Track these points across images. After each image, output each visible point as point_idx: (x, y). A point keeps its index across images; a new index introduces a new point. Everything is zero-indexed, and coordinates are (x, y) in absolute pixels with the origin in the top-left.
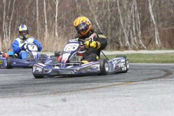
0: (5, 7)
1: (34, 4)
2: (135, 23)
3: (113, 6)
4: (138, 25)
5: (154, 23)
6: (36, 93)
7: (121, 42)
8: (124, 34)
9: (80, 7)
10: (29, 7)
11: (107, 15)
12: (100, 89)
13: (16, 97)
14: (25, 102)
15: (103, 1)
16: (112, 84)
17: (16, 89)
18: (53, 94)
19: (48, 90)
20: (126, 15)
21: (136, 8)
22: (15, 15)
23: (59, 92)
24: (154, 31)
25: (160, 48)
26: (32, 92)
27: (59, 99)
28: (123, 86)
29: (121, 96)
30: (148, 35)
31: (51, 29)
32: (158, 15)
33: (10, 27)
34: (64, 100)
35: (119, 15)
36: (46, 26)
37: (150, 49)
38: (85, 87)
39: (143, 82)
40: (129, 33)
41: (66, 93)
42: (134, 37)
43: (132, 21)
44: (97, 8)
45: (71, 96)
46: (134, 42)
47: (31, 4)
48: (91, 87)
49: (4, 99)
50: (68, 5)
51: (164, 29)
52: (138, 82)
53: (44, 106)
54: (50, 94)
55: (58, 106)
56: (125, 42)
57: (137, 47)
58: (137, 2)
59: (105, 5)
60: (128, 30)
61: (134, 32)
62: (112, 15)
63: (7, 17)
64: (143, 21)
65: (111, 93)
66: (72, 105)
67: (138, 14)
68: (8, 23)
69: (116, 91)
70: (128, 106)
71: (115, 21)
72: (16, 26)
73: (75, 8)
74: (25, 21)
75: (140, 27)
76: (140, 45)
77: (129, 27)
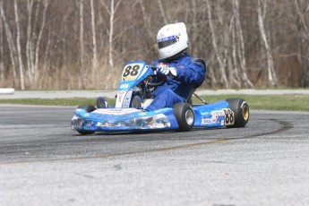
1: (76, 14)
2: (237, 46)
3: (201, 18)
4: (241, 49)
5: (267, 46)
6: (75, 156)
7: (213, 76)
8: (218, 63)
9: (149, 20)
10: (69, 19)
11: (191, 32)
12: (176, 151)
13: (42, 161)
14: (55, 170)
15: (185, 11)
16: (196, 142)
17: (42, 148)
18: (100, 157)
19: (93, 151)
20: (222, 33)
21: (238, 22)
22: (46, 32)
23: (110, 154)
24: (266, 59)
25: (276, 87)
26: (68, 154)
27: (110, 165)
28: (213, 145)
29: (209, 162)
30: (257, 66)
31: (102, 54)
32: (274, 34)
33: (37, 50)
34: (118, 167)
35: (211, 34)
36: (95, 50)
37: (259, 88)
38: (152, 147)
39: (245, 140)
40: (227, 62)
41: (121, 157)
42: (234, 68)
43: (231, 43)
45: (129, 161)
46: (234, 75)
47: (72, 14)
48: (162, 146)
49: (23, 164)
50: (130, 17)
51: (281, 55)
52: (236, 140)
53: (85, 176)
54: (97, 157)
55: (107, 176)
56: (220, 76)
57: (239, 84)
58: (240, 12)
59: (189, 17)
60: (224, 57)
61: (235, 60)
62: (200, 33)
63: (34, 34)
64: (249, 44)
65: (193, 157)
66: (130, 175)
67: (241, 32)
68: (35, 44)
69: (201, 153)
70: (220, 177)
71: (205, 43)
72: (47, 49)
73: (141, 22)
74: (61, 42)
75: (243, 52)
76: (243, 82)
77: (226, 52)
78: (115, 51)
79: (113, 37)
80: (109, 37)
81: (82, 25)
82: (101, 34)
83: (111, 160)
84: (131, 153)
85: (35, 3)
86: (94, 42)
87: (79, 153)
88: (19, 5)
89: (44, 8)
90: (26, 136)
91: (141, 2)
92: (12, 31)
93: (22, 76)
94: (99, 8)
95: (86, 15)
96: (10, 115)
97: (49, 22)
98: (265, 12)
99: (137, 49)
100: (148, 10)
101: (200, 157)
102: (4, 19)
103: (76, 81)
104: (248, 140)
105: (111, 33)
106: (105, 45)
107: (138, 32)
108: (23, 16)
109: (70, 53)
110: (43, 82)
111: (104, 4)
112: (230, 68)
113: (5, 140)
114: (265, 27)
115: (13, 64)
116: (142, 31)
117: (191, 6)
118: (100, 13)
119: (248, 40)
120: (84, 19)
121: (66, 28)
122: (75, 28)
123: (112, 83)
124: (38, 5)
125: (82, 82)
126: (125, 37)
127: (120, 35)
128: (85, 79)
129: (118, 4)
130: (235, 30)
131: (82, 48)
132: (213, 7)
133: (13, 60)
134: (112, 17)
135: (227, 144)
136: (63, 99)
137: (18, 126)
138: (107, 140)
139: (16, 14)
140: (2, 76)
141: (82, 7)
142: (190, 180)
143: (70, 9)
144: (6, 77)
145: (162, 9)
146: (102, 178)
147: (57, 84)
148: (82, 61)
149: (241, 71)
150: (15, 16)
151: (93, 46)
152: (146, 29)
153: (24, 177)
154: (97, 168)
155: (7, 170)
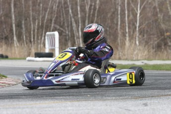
78: (140, 36)
79: (139, 27)
80: (136, 27)
81: (119, 19)
82: (131, 26)
83: (141, 100)
84: (153, 97)
85: (91, 5)
86: (127, 30)
87: (121, 96)
88: (81, 8)
89: (96, 8)
91: (157, 6)
92: (76, 23)
94: (130, 9)
95: (123, 13)
97: (99, 17)
99: (153, 34)
100: (161, 11)
102: (72, 15)
105: (138, 25)
106: (134, 32)
107: (154, 25)
108: (83, 14)
111: (133, 6)
115: (77, 43)
116: (157, 24)
118: (131, 12)
120: (121, 16)
121: (109, 21)
122: (115, 22)
123: (138, 55)
124: (93, 7)
125: (119, 55)
126: (146, 27)
127: (143, 26)
128: (121, 53)
129: (142, 7)
133: (76, 41)
134: (138, 15)
138: (137, 89)
139: (79, 13)
141: (119, 9)
143: (112, 10)
146: (136, 111)
148: (119, 42)
150: (78, 14)
151: (126, 33)
152: (159, 22)
153: (88, 109)
154: (132, 105)
155: (77, 105)
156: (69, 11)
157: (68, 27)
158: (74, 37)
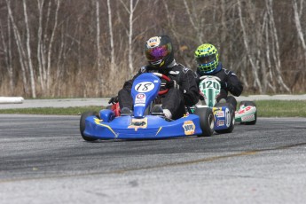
0: (40, 19)
1: (92, 13)
2: (271, 46)
3: (231, 16)
4: (276, 50)
5: (304, 46)
6: (87, 172)
7: (245, 79)
8: (250, 66)
9: (173, 19)
10: (84, 19)
11: (220, 32)
12: (199, 164)
13: (50, 177)
14: (64, 187)
15: (213, 8)
16: (222, 154)
17: (52, 163)
18: (115, 172)
19: (107, 165)
20: (255, 32)
21: (272, 19)
22: (58, 33)
23: (125, 169)
24: (304, 61)
26: (80, 169)
27: (125, 181)
28: (240, 158)
29: (235, 177)
30: (294, 68)
33: (49, 53)
34: (134, 184)
35: (242, 32)
36: (112, 53)
37: (297, 92)
38: (173, 161)
39: (276, 151)
40: (260, 64)
41: (138, 172)
42: (268, 71)
43: (265, 43)
44: (203, 20)
45: (147, 176)
46: (269, 79)
47: (87, 14)
48: (184, 160)
49: (29, 182)
50: (151, 15)
52: (267, 152)
53: (98, 194)
54: (111, 172)
55: (121, 194)
56: (253, 80)
57: (274, 89)
58: (273, 9)
59: (217, 14)
60: (257, 59)
61: (269, 62)
62: (229, 32)
63: (46, 36)
64: (284, 43)
65: (217, 172)
66: (147, 192)
67: (275, 30)
68: (47, 47)
69: (227, 167)
70: (246, 194)
71: (235, 43)
72: (61, 52)
73: (164, 20)
74: (76, 44)
75: (278, 53)
76: (278, 86)
77: (259, 53)
78: (136, 54)
79: (133, 39)
80: (128, 38)
81: (98, 25)
82: (120, 35)
83: (126, 175)
84: (149, 167)
85: (46, 2)
86: (112, 45)
87: (92, 168)
88: (28, 5)
89: (56, 6)
90: (35, 149)
92: (21, 34)
93: (33, 83)
94: (118, 5)
95: (103, 14)
96: (18, 127)
97: (63, 22)
98: (302, 8)
100: (171, 7)
101: (226, 171)
102: (12, 19)
103: (93, 88)
104: (280, 151)
105: (131, 34)
107: (161, 32)
108: (32, 16)
109: (86, 56)
110: (57, 89)
111: (122, 2)
112: (264, 71)
113: (12, 154)
114: (302, 25)
115: (23, 69)
117: (219, 2)
118: (118, 13)
119: (284, 40)
120: (100, 19)
121: (81, 28)
122: (92, 30)
124: (50, 3)
125: (100, 88)
127: (141, 36)
128: (103, 85)
129: (137, 2)
130: (269, 28)
131: (99, 51)
132: (244, 3)
133: (22, 65)
134: (131, 18)
135: (257, 156)
136: (77, 108)
137: (26, 139)
138: (123, 153)
139: (25, 14)
140: (11, 82)
141: (98, 6)
142: (213, 197)
143: (85, 8)
144: (16, 84)
145: (187, 7)
146: (115, 196)
147: (72, 91)
148: (99, 65)
149: (276, 75)
150: (24, 16)
151: (111, 49)
152: (169, 29)
153: (29, 196)
154: (110, 185)
155: (10, 189)
156: (7, 11)
157: (6, 40)
158: (18, 57)
